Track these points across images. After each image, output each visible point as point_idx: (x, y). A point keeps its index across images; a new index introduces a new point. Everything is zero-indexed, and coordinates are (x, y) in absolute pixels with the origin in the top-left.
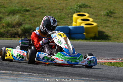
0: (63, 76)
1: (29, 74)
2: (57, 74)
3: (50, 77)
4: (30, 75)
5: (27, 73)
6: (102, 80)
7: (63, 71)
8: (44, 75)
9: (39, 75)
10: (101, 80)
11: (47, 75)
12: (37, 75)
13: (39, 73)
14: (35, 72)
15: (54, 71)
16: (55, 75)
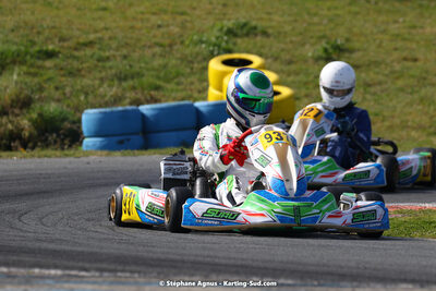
0: (185, 274)
1: (67, 272)
2: (165, 270)
3: (142, 280)
4: (69, 276)
5: (59, 272)
6: (322, 282)
7: (186, 258)
8: (119, 274)
9: (101, 276)
10: (316, 283)
11: (128, 274)
12: (93, 276)
13: (101, 270)
14: (87, 265)
15: (152, 259)
16: (159, 273)
